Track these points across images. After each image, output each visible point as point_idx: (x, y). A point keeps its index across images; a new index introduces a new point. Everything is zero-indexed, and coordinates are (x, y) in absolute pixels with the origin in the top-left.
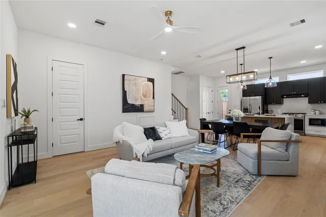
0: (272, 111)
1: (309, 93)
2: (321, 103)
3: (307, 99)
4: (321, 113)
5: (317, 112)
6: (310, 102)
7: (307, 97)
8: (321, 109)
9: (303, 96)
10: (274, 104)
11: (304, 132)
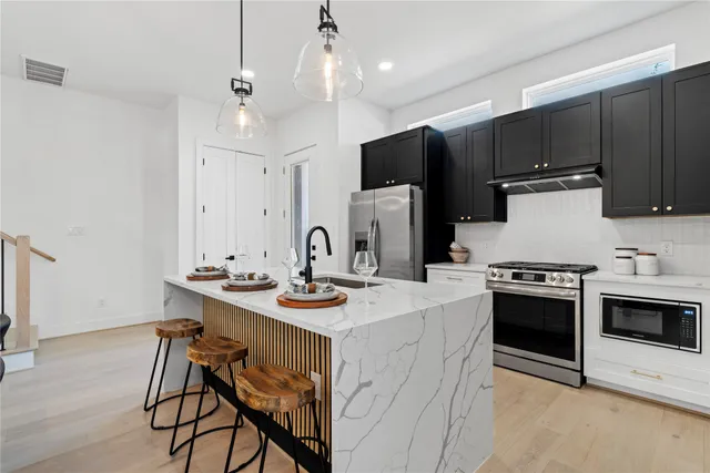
0: (466, 251)
1: (606, 166)
2: (662, 213)
3: (595, 196)
4: (661, 270)
5: (644, 262)
6: (611, 210)
7: (595, 184)
8: (660, 249)
9: (577, 177)
10: (466, 221)
11: (582, 371)
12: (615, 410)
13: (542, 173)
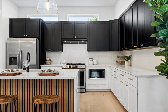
2: (98, 51)
5: (95, 62)
6: (89, 50)
7: (86, 43)
8: (97, 59)
9: (83, 41)
10: (53, 51)
11: (85, 88)
12: (93, 94)
13: (74, 39)
